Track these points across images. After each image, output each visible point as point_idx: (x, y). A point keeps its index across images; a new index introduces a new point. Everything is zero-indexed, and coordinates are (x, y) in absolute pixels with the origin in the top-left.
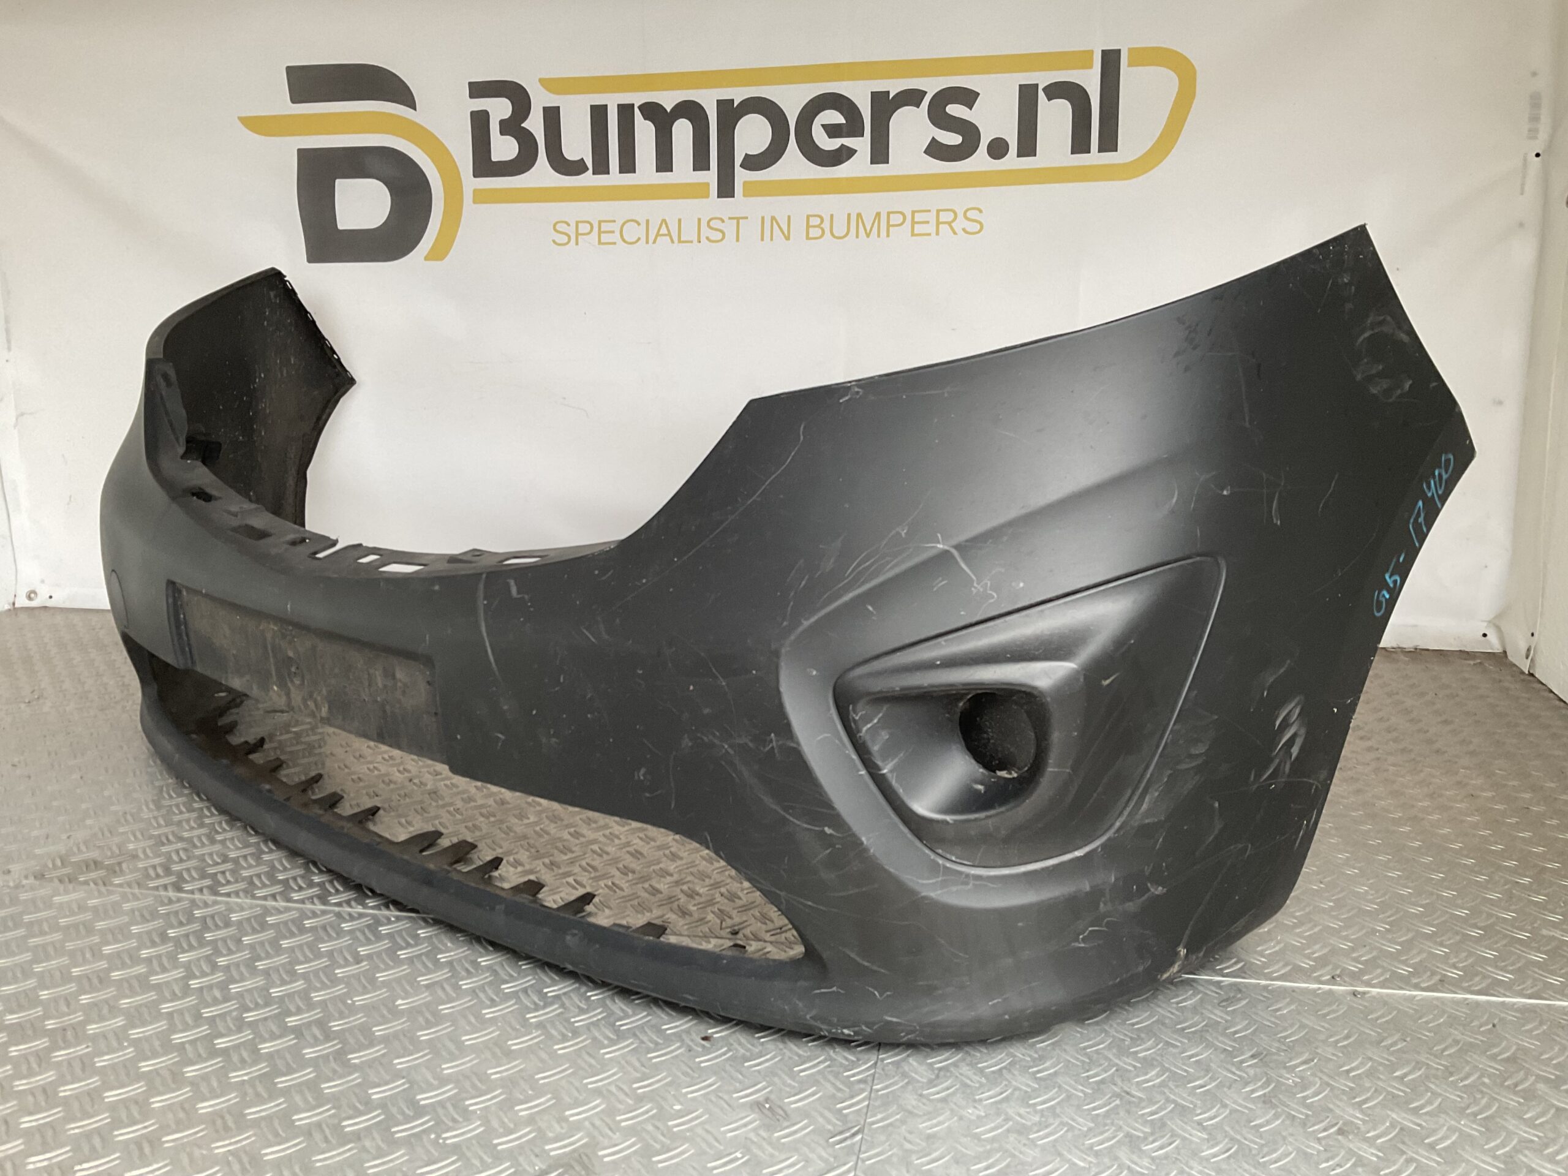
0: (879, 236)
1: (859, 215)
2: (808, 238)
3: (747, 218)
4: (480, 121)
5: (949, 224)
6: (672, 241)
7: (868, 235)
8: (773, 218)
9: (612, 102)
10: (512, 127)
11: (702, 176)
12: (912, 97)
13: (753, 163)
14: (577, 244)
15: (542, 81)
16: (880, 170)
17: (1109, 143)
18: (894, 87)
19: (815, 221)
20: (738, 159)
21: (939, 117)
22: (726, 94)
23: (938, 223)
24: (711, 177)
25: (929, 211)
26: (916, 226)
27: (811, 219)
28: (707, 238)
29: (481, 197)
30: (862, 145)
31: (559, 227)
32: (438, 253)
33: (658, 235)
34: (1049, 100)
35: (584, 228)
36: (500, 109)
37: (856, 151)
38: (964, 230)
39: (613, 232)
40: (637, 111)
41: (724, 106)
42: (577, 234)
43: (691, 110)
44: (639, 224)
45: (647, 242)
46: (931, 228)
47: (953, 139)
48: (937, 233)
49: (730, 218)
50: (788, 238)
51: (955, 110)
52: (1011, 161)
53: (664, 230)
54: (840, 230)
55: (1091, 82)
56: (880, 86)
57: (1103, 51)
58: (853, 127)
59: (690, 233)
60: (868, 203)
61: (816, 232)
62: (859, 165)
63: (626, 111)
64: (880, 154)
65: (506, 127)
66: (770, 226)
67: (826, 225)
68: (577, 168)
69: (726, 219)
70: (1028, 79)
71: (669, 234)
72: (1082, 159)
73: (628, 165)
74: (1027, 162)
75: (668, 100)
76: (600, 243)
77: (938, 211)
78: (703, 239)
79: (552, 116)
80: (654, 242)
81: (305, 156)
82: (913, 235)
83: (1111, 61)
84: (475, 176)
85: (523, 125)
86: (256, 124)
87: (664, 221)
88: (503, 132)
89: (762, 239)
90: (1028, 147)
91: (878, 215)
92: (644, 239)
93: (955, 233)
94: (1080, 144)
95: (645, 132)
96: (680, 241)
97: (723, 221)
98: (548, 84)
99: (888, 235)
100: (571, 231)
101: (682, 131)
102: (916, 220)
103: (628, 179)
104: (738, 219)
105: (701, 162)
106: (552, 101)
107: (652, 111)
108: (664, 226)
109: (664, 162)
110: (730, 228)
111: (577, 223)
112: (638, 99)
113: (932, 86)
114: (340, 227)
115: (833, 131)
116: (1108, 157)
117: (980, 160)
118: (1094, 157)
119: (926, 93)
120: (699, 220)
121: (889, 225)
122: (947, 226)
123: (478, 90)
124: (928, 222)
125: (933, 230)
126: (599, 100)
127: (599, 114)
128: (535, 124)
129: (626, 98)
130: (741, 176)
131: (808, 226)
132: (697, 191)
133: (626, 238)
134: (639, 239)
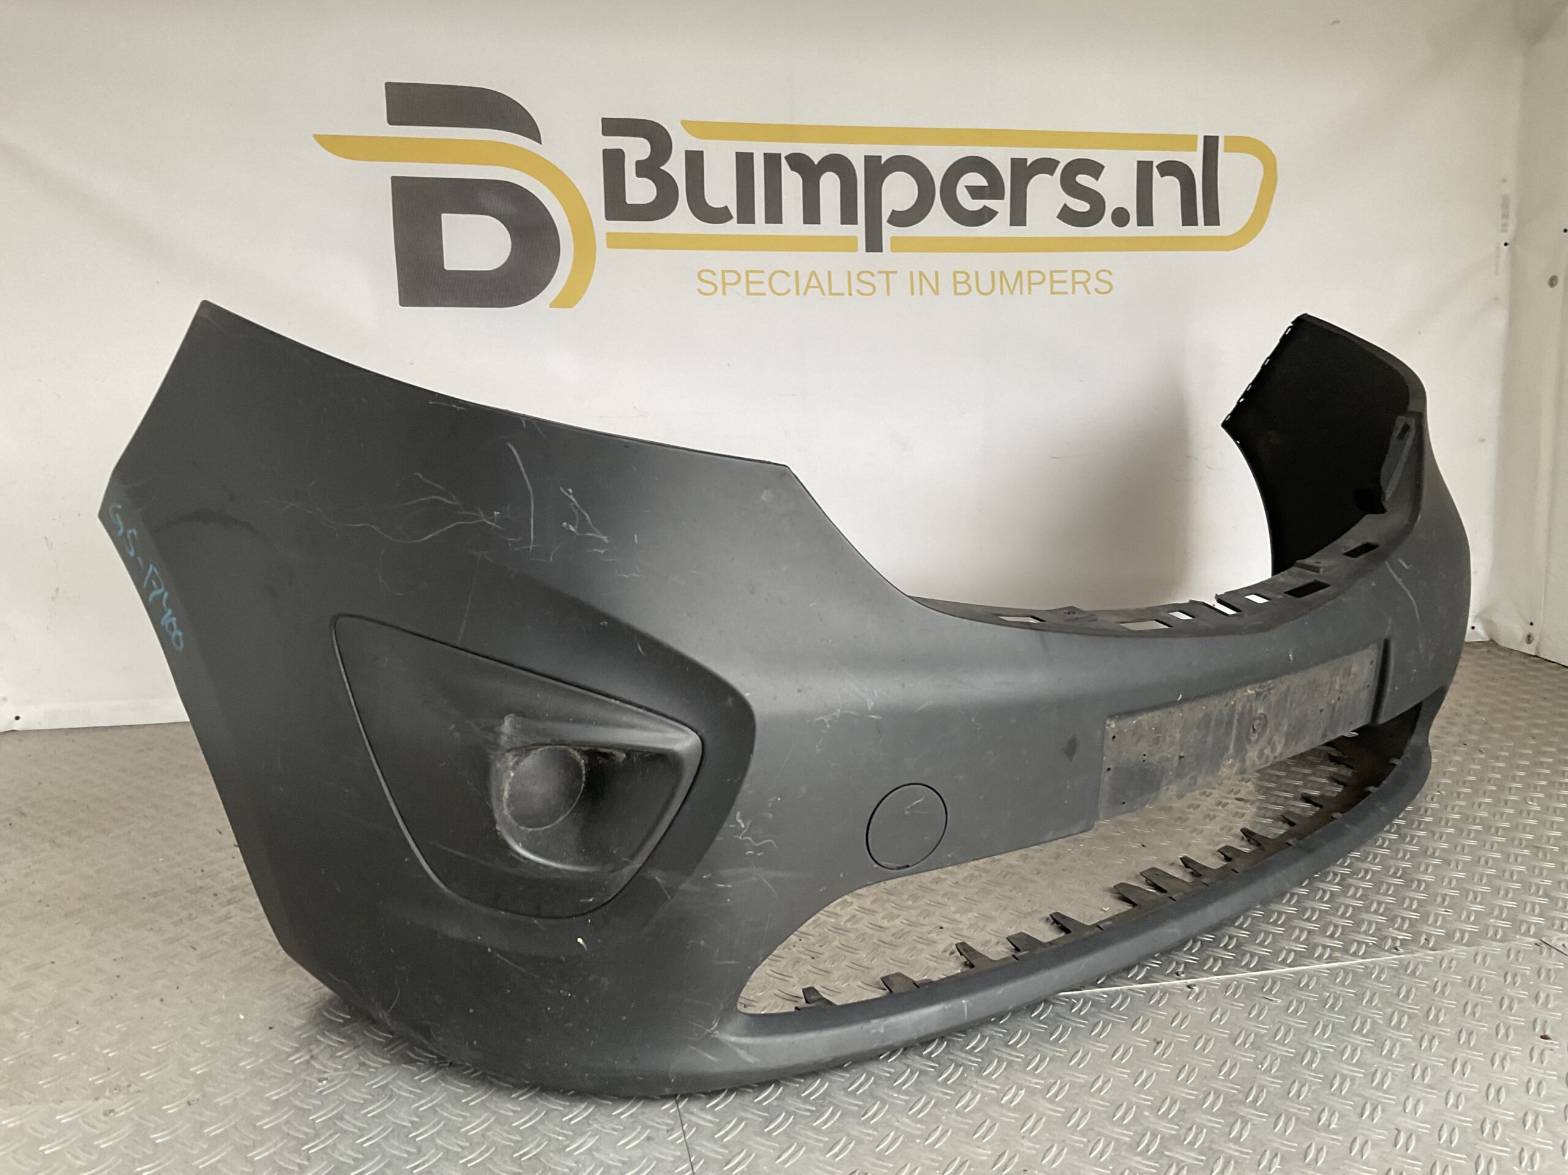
0: (1021, 293)
1: (1002, 273)
3: (896, 272)
4: (613, 161)
6: (824, 294)
7: (1012, 293)
8: (921, 273)
9: (758, 150)
10: (649, 169)
11: (849, 230)
12: (1046, 166)
13: (900, 219)
14: (724, 293)
15: (684, 123)
16: (1018, 231)
17: (1212, 218)
18: (1032, 155)
20: (885, 215)
21: (1070, 186)
22: (873, 150)
23: (1075, 283)
24: (858, 231)
25: (1065, 271)
26: (1055, 285)
27: (958, 275)
28: (858, 291)
29: (614, 241)
30: (1002, 207)
31: (704, 276)
32: (565, 300)
33: (808, 286)
34: (1162, 176)
35: (731, 278)
36: (637, 149)
37: (997, 213)
38: (1096, 290)
39: (762, 282)
40: (784, 162)
41: (871, 162)
42: (724, 284)
43: (838, 164)
44: (787, 275)
45: (798, 294)
47: (1082, 206)
48: (1074, 293)
49: (879, 272)
50: (936, 292)
51: (1083, 179)
52: (1132, 228)
53: (814, 282)
54: (985, 287)
55: (1195, 162)
56: (1019, 153)
57: (1205, 137)
58: (994, 190)
59: (840, 285)
60: (1012, 262)
61: (961, 288)
62: (999, 226)
63: (772, 161)
64: (1018, 217)
65: (645, 169)
66: (920, 281)
67: (972, 281)
68: (720, 216)
69: (875, 273)
70: (1145, 156)
71: (820, 287)
72: (1190, 230)
73: (774, 215)
74: (1145, 231)
75: (816, 153)
76: (748, 293)
77: (1074, 272)
78: (854, 292)
79: (695, 161)
80: (805, 294)
81: (401, 186)
83: (1211, 145)
84: (607, 219)
85: (662, 168)
86: (335, 144)
87: (813, 273)
88: (639, 174)
89: (912, 294)
90: (1146, 217)
91: (1020, 273)
93: (1089, 293)
94: (1189, 218)
95: (792, 183)
97: (873, 275)
98: (693, 127)
99: (1030, 293)
101: (830, 184)
103: (773, 229)
104: (887, 273)
105: (848, 216)
106: (696, 145)
107: (799, 162)
108: (814, 277)
109: (812, 214)
110: (880, 281)
111: (724, 272)
112: (785, 149)
113: (1064, 156)
114: (448, 267)
115: (976, 192)
116: (1212, 230)
117: (1105, 227)
118: (1201, 229)
119: (1058, 162)
121: (1030, 284)
122: (1082, 286)
123: (611, 127)
124: (1065, 282)
125: (1070, 290)
126: (745, 147)
127: (744, 161)
128: (675, 168)
129: (773, 148)
130: (888, 231)
131: (956, 283)
132: (845, 245)
133: (775, 288)
134: (789, 290)
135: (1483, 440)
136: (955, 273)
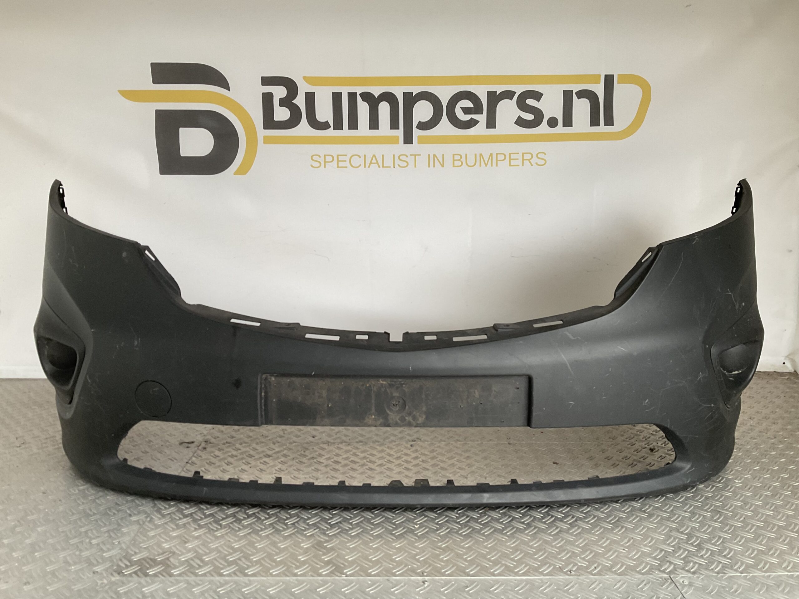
0: (492, 166)
1: (481, 155)
2: (454, 166)
3: (420, 155)
4: (267, 99)
5: (529, 160)
6: (379, 167)
7: (486, 165)
8: (434, 155)
9: (345, 91)
10: (286, 102)
11: (395, 132)
12: (509, 95)
13: (423, 126)
14: (325, 167)
15: (305, 78)
16: (491, 131)
17: (609, 121)
18: (499, 89)
19: (457, 157)
20: (415, 124)
21: (522, 105)
22: (408, 89)
23: (523, 160)
24: (400, 133)
25: (518, 153)
26: (512, 161)
27: (455, 156)
28: (399, 165)
29: (267, 140)
30: (482, 118)
31: (314, 158)
32: (241, 171)
33: (371, 163)
34: (578, 98)
35: (329, 159)
36: (280, 92)
37: (479, 122)
38: (536, 163)
39: (345, 161)
40: (359, 97)
41: (407, 95)
42: (325, 162)
43: (389, 97)
44: (360, 157)
45: (365, 167)
46: (519, 162)
47: (529, 117)
48: (523, 165)
49: (411, 155)
50: (443, 166)
51: (530, 102)
52: (560, 129)
53: (374, 161)
54: (471, 161)
55: (599, 90)
56: (492, 88)
57: (605, 75)
58: (478, 109)
59: (388, 162)
60: (486, 149)
61: (457, 163)
62: (481, 129)
63: (352, 97)
64: (491, 123)
65: (283, 102)
66: (433, 160)
67: (463, 159)
68: (324, 126)
69: (409, 156)
70: (568, 87)
71: (377, 163)
72: (595, 129)
73: (353, 125)
74: (568, 130)
75: (376, 91)
76: (338, 167)
77: (523, 154)
78: (396, 166)
79: (310, 98)
80: (369, 167)
81: (160, 114)
82: (510, 165)
83: (609, 80)
84: (264, 129)
85: (293, 102)
86: (130, 95)
87: (374, 156)
88: (281, 105)
89: (429, 166)
90: (568, 121)
91: (491, 155)
92: (363, 165)
93: (532, 165)
94: (594, 122)
95: (363, 108)
96: (383, 167)
97: (407, 157)
98: (308, 80)
99: (497, 166)
100: (322, 160)
101: (384, 108)
102: (511, 158)
103: (353, 133)
104: (415, 156)
105: (394, 125)
106: (310, 89)
107: (367, 97)
108: (374, 158)
109: (374, 124)
110: (411, 160)
111: (325, 156)
112: (359, 90)
113: (519, 89)
114: (182, 155)
115: (466, 111)
116: (609, 129)
117: (543, 128)
118: (602, 128)
119: (515, 93)
120: (394, 155)
121: (497, 160)
122: (528, 161)
123: (266, 81)
124: (518, 159)
125: (521, 164)
126: (337, 90)
127: (337, 97)
128: (300, 101)
129: (352, 90)
130: (416, 133)
131: (454, 160)
132: (393, 140)
133: (353, 165)
134: (360, 165)
135: (790, 251)
136: (454, 155)
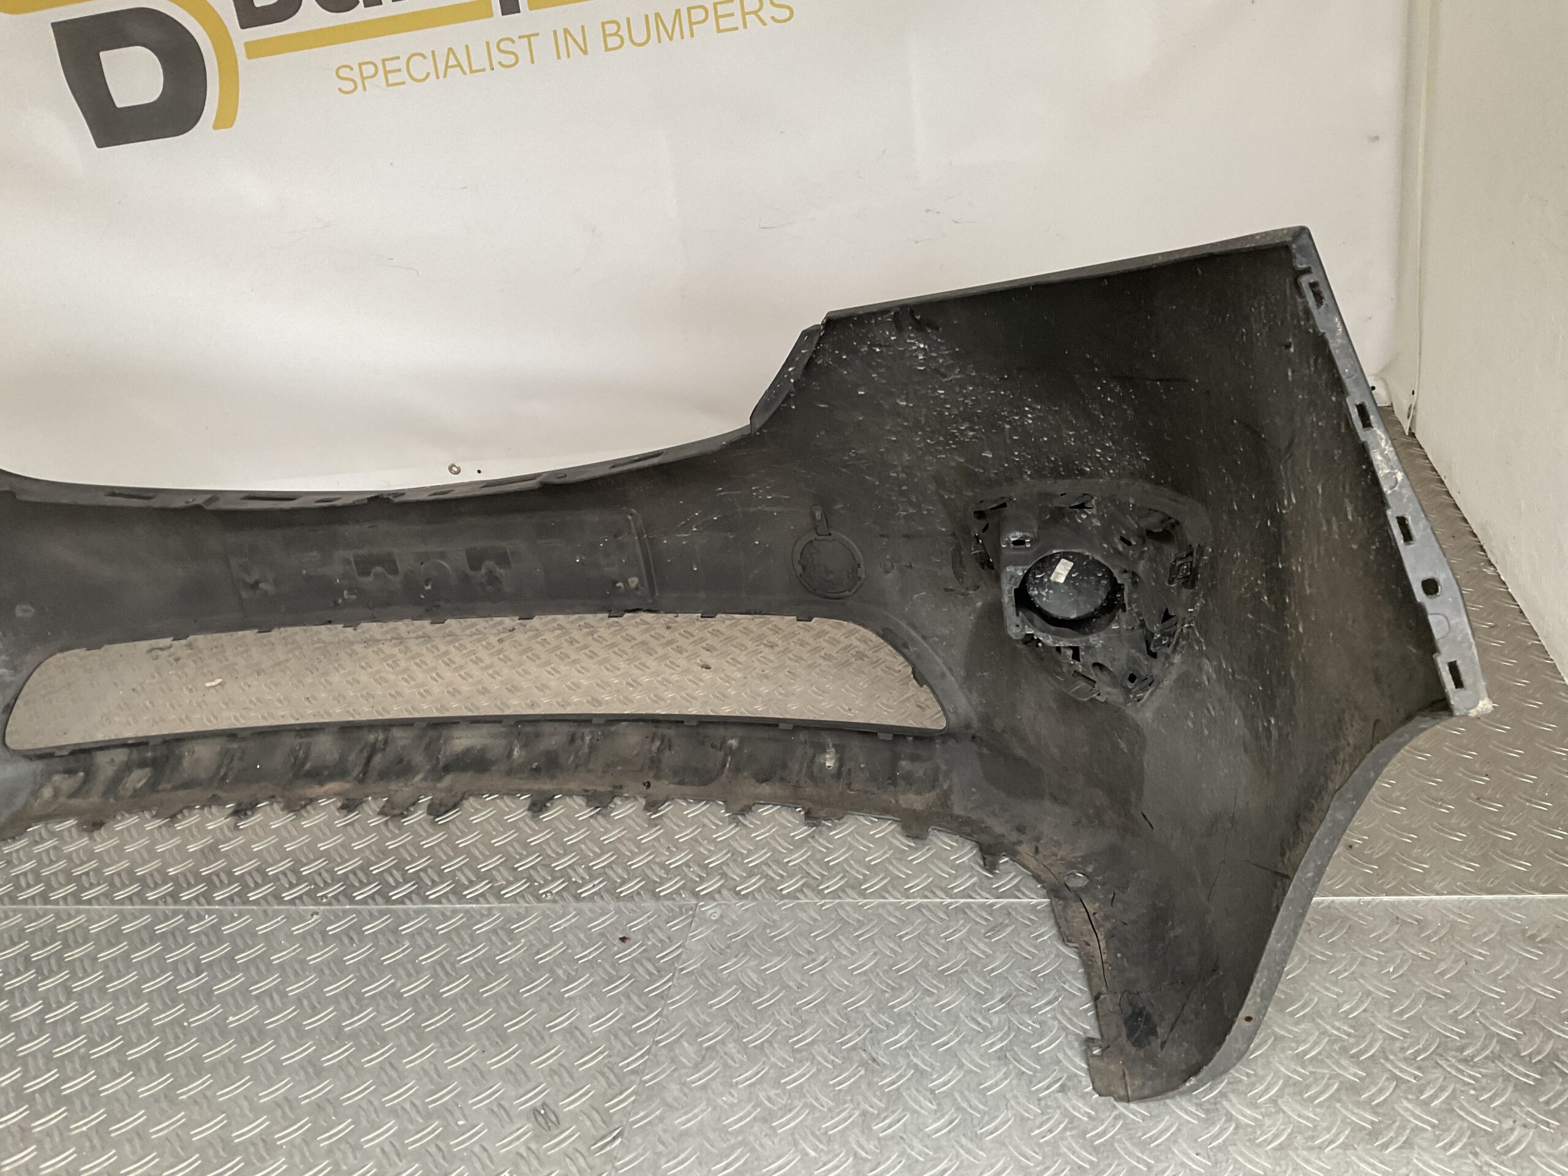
0: (682, 37)
1: (657, 15)
2: (607, 49)
3: (538, 34)
5: (756, 13)
6: (464, 73)
7: (671, 38)
8: (566, 31)
14: (365, 89)
19: (611, 28)
23: (744, 14)
26: (721, 20)
27: (607, 26)
28: (500, 63)
29: (254, 50)
31: (342, 73)
32: (225, 120)
33: (447, 67)
35: (369, 70)
38: (773, 18)
39: (399, 70)
42: (363, 79)
44: (425, 57)
45: (438, 77)
46: (737, 21)
48: (745, 27)
49: (520, 37)
50: (585, 52)
53: (452, 62)
59: (480, 60)
61: (613, 42)
66: (565, 41)
67: (624, 32)
69: (516, 38)
71: (459, 65)
76: (388, 85)
78: (496, 66)
80: (445, 76)
81: (61, 31)
82: (719, 31)
84: (243, 27)
87: (450, 50)
89: (559, 58)
91: (678, 12)
92: (433, 75)
93: (764, 24)
96: (472, 71)
97: (513, 42)
99: (692, 35)
100: (355, 74)
102: (719, 13)
103: (398, 8)
104: (529, 37)
108: (451, 56)
110: (521, 48)
111: (360, 65)
120: (488, 43)
121: (691, 24)
122: (754, 16)
124: (732, 15)
125: (741, 26)
131: (605, 36)
132: (479, 11)
133: (414, 75)
134: (428, 75)
136: (603, 24)
